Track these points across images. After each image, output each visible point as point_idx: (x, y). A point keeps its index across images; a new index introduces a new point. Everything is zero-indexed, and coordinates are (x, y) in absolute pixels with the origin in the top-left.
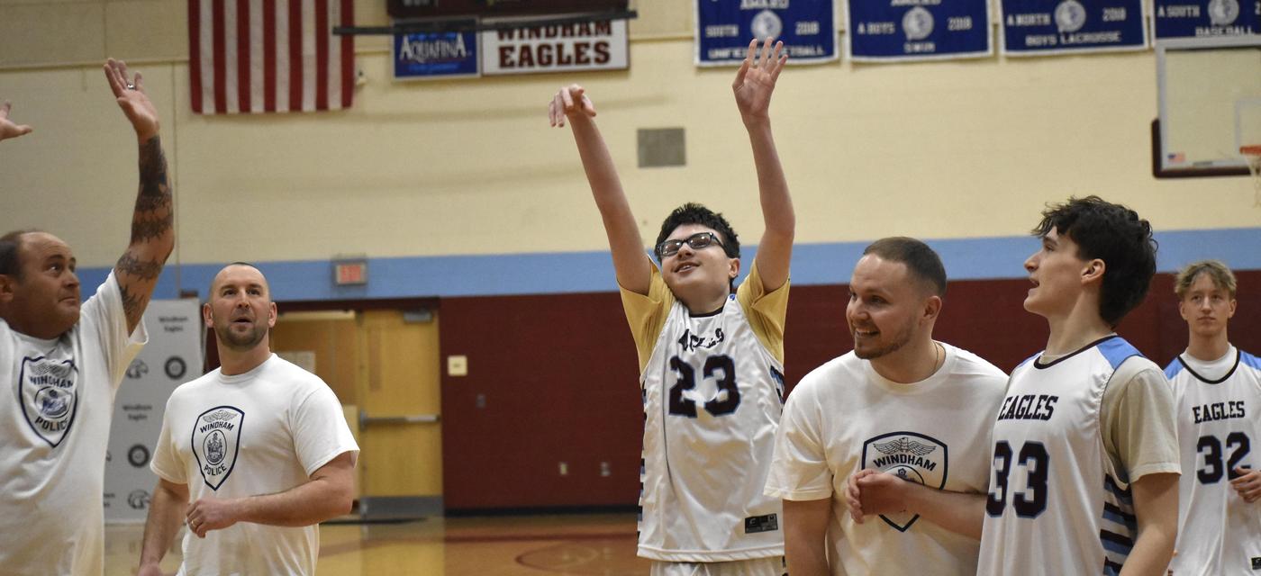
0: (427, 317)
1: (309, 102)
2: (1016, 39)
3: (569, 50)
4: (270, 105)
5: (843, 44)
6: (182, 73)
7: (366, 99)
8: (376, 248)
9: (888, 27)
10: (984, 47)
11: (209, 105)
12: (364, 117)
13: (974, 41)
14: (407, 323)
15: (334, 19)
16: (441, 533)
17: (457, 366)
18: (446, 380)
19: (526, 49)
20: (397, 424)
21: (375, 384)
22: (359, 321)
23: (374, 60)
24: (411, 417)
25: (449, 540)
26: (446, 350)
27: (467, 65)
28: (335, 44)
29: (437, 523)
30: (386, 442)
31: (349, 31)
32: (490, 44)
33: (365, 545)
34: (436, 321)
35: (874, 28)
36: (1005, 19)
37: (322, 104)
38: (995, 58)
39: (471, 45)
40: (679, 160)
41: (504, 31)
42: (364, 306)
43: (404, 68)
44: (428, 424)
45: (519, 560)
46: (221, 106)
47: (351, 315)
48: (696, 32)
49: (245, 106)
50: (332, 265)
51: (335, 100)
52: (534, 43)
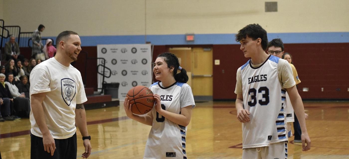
0: (210, 49)
8: (197, 32)
14: (205, 51)
16: (212, 105)
17: (217, 62)
18: (215, 67)
20: (201, 77)
21: (196, 67)
22: (192, 50)
24: (205, 75)
25: (214, 107)
26: (214, 58)
29: (211, 103)
30: (198, 82)
34: (212, 50)
40: (276, 10)
42: (193, 46)
44: (209, 77)
45: (231, 113)
47: (190, 49)
50: (185, 36)
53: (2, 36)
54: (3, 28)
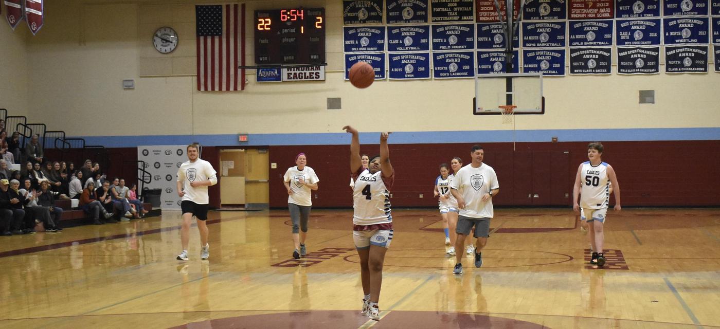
0: (265, 151)
1: (232, 89)
2: (437, 74)
3: (308, 74)
4: (220, 89)
5: (387, 74)
6: (195, 78)
7: (249, 88)
8: (251, 131)
9: (400, 70)
10: (428, 77)
11: (203, 89)
12: (248, 93)
13: (425, 74)
14: (259, 153)
15: (240, 64)
16: (268, 214)
17: (274, 166)
18: (271, 170)
19: (295, 74)
20: (256, 182)
21: (250, 170)
22: (246, 152)
23: (251, 76)
24: (260, 181)
25: (271, 216)
26: (271, 161)
27: (278, 78)
28: (240, 71)
29: (268, 210)
30: (252, 188)
31: (244, 68)
32: (285, 72)
33: (247, 217)
34: (268, 152)
35: (396, 70)
36: (434, 68)
37: (236, 89)
38: (431, 79)
39: (279, 72)
40: (339, 107)
41: (289, 68)
42: (247, 148)
43: (260, 79)
44: (265, 182)
45: (285, 223)
46: (206, 89)
47: (243, 150)
48: (345, 70)
49: (213, 89)
50: (238, 136)
51: (239, 88)
52: (298, 72)
53: (24, 136)
54: (26, 126)
